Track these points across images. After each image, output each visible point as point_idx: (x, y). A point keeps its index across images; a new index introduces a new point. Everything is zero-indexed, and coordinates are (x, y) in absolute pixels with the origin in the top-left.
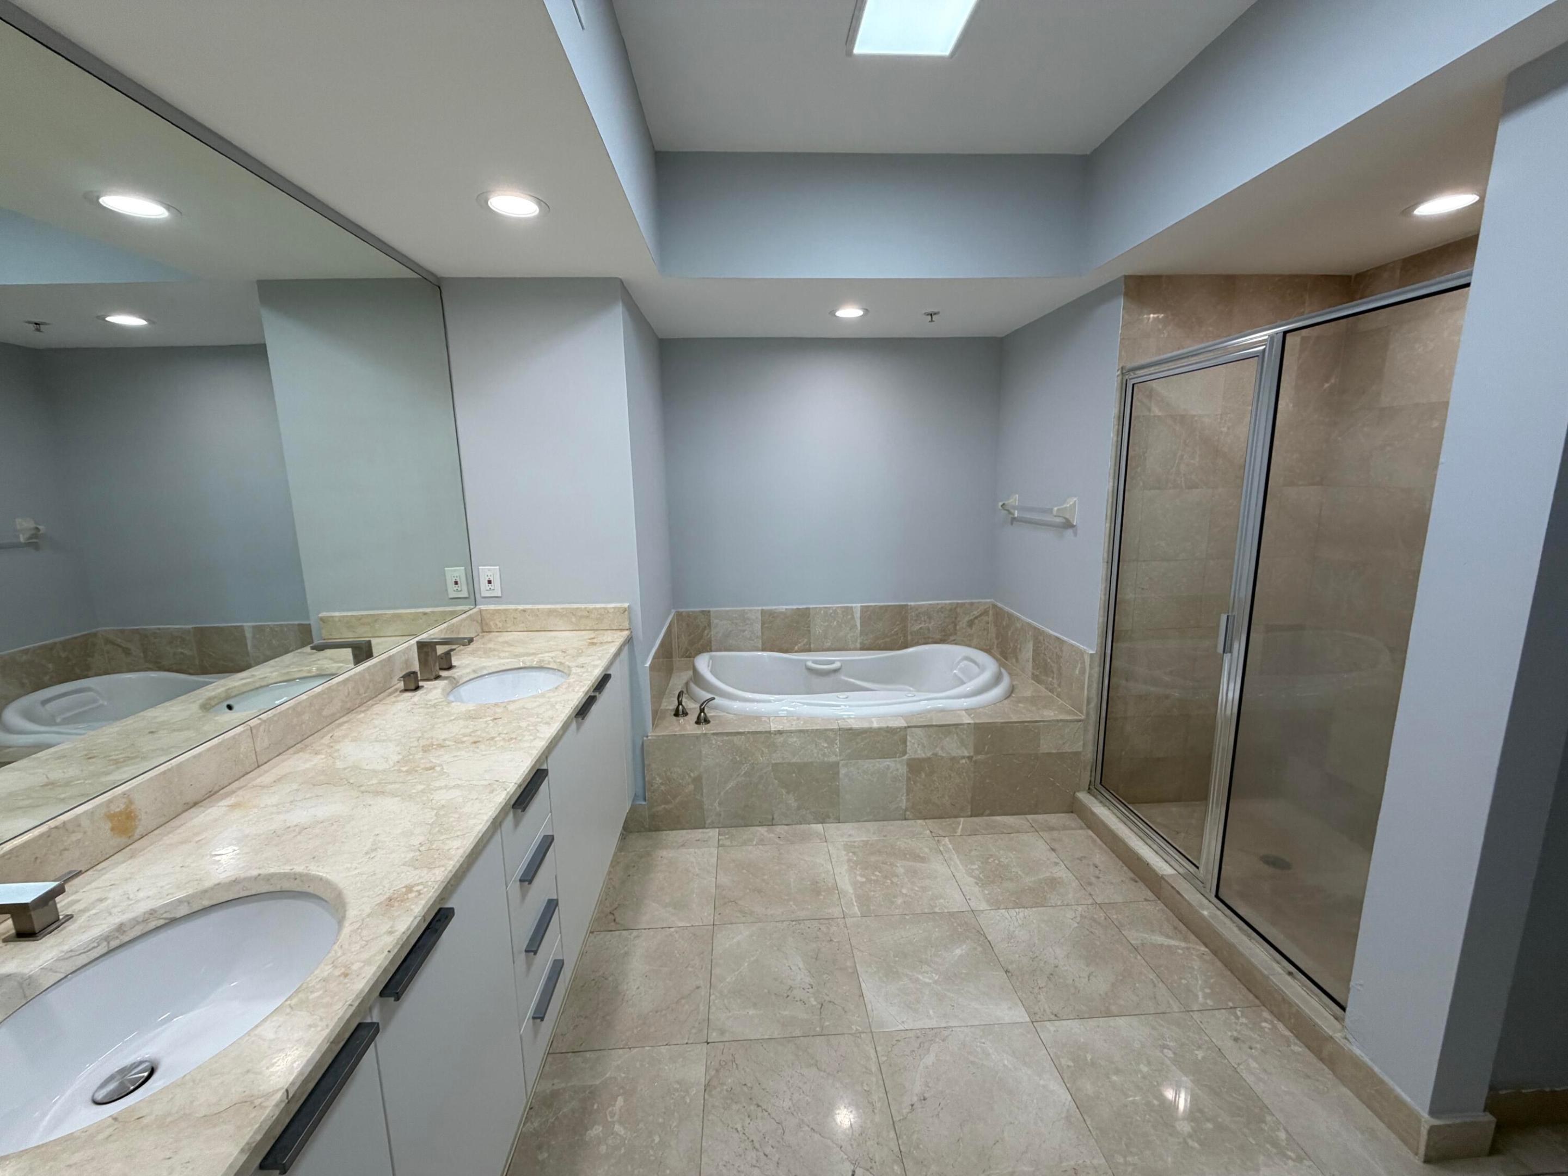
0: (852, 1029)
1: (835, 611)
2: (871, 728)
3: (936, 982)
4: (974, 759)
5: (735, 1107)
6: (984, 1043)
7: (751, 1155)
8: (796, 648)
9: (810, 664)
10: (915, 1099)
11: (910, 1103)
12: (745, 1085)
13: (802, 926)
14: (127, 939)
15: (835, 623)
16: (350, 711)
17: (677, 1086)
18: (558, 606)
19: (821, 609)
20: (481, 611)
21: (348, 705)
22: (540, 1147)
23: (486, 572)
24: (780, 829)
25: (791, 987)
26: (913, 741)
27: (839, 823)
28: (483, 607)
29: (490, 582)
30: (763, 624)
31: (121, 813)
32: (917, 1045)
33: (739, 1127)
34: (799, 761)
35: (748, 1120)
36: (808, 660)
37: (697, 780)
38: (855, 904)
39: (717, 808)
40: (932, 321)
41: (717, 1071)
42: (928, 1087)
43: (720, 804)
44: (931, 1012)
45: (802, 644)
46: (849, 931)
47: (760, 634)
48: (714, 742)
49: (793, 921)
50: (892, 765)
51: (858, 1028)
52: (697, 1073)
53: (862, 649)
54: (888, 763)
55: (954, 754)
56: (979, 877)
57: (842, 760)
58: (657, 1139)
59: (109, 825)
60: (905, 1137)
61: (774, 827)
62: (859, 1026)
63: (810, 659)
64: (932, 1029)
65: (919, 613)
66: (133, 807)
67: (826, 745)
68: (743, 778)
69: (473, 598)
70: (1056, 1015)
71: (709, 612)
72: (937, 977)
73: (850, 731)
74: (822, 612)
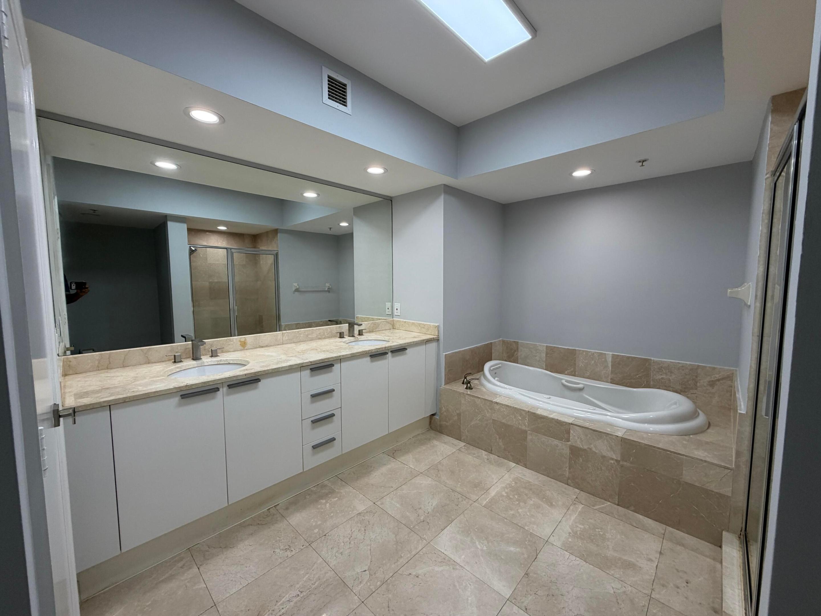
0: (423, 536)
1: (593, 354)
2: (547, 417)
3: (482, 550)
4: (621, 463)
5: (359, 525)
6: (470, 585)
7: (348, 539)
8: (566, 372)
9: (564, 381)
10: (414, 573)
11: (410, 573)
12: (369, 522)
13: (453, 493)
14: (221, 363)
15: (593, 362)
16: (319, 339)
17: (352, 507)
18: (416, 322)
19: (583, 351)
20: (393, 320)
21: (319, 337)
22: (309, 494)
23: (397, 305)
24: (492, 457)
25: (421, 508)
26: (574, 434)
27: (526, 468)
28: (394, 319)
29: (397, 309)
30: (547, 354)
31: (243, 341)
32: (440, 561)
33: (353, 531)
34: (505, 422)
35: (357, 531)
36: (562, 379)
37: (459, 415)
38: (487, 500)
39: (467, 433)
40: (642, 165)
41: (367, 512)
42: (425, 575)
43: (468, 431)
44: (463, 557)
45: (570, 371)
46: (470, 507)
47: (544, 360)
48: (467, 398)
49: (452, 490)
50: (560, 445)
51: (426, 537)
52: (361, 508)
53: (611, 383)
54: (557, 443)
55: (605, 454)
56: (577, 532)
57: (529, 430)
58: (332, 514)
59: (240, 343)
60: (394, 579)
61: (491, 454)
62: (427, 538)
63: (565, 378)
64: (455, 562)
65: (662, 367)
66: (246, 341)
67: (520, 418)
68: (478, 422)
69: (392, 315)
70: (526, 609)
71: (518, 342)
72: (486, 549)
73: (534, 415)
74: (584, 353)
